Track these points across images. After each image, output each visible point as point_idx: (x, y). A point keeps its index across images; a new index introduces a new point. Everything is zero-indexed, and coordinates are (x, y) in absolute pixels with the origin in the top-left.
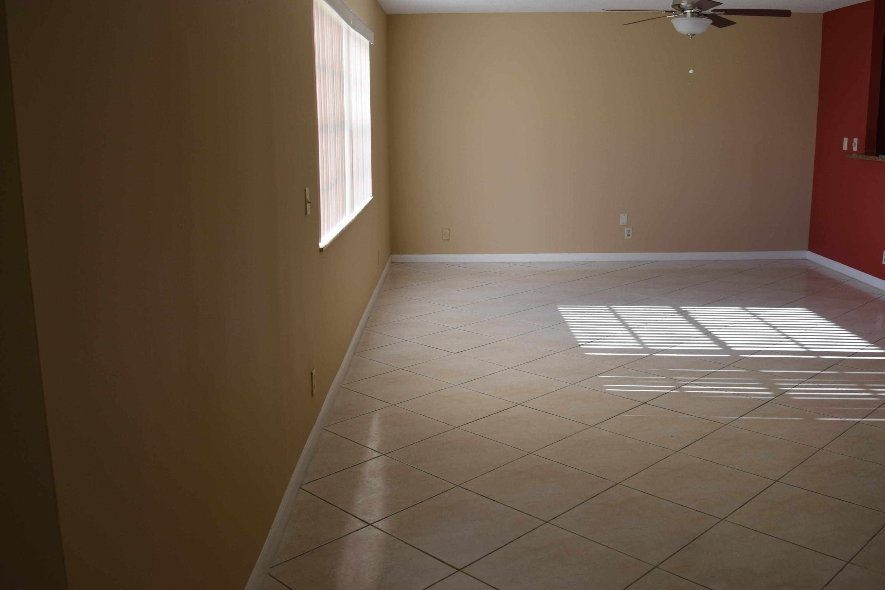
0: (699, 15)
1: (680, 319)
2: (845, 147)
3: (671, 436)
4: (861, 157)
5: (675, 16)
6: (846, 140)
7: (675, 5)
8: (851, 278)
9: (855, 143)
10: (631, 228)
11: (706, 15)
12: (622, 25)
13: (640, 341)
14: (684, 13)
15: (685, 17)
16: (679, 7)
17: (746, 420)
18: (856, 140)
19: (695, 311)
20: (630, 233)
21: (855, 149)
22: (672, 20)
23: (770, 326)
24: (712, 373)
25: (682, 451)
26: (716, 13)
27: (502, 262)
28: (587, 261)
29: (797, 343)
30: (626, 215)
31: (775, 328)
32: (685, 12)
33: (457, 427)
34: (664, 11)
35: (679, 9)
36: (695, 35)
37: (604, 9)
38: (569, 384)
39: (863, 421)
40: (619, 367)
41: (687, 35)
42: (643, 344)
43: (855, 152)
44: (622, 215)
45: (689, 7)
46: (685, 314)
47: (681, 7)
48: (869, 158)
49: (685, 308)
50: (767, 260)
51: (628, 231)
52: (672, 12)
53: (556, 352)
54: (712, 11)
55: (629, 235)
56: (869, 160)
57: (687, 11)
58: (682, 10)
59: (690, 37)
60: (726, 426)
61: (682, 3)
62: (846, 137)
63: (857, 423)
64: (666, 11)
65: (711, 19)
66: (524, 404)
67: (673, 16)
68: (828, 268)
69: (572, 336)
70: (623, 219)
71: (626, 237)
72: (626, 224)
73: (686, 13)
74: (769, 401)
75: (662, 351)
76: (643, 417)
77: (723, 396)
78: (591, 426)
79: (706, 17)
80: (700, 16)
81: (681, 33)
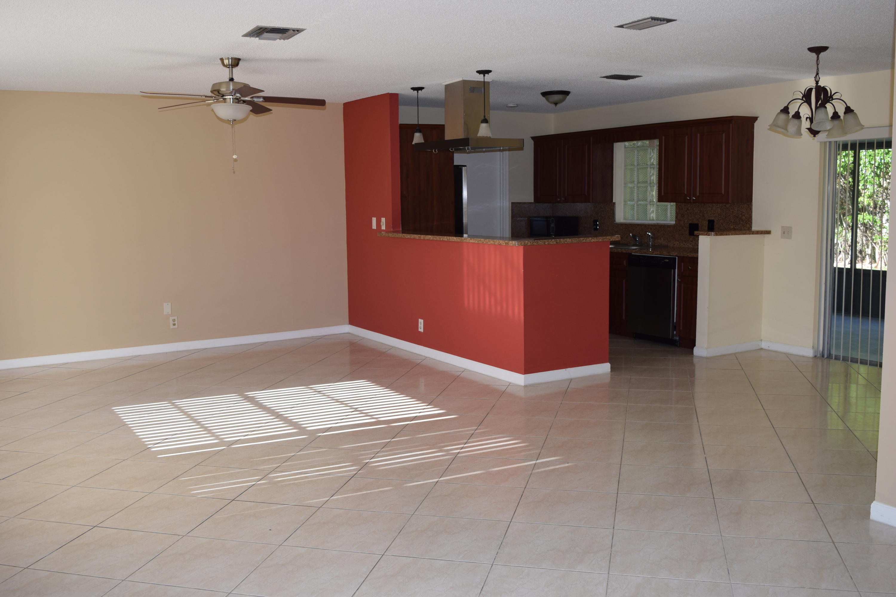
0: (237, 101)
1: (247, 405)
2: (374, 226)
3: (270, 530)
4: (390, 235)
5: (214, 102)
6: (374, 220)
7: (215, 90)
8: (391, 346)
9: (383, 222)
10: (177, 317)
11: (244, 102)
12: (159, 109)
13: (213, 434)
14: (223, 99)
15: (225, 102)
16: (218, 92)
17: (337, 499)
18: (383, 220)
19: (261, 396)
20: (176, 322)
21: (383, 228)
22: (212, 105)
23: (337, 401)
24: (292, 456)
25: (285, 544)
26: (255, 100)
27: (35, 366)
28: (132, 356)
29: (367, 415)
30: (170, 304)
31: (342, 403)
32: (224, 97)
33: (27, 568)
34: (204, 96)
35: (218, 94)
36: (236, 120)
37: (142, 91)
38: (146, 494)
39: (441, 480)
40: (196, 465)
41: (228, 120)
42: (217, 437)
43: (383, 230)
44: (165, 304)
45: (230, 93)
46: (252, 400)
47: (220, 92)
48: (398, 236)
49: (250, 394)
50: (313, 337)
51: (174, 320)
52: (212, 97)
53: (122, 461)
54: (251, 98)
55: (174, 325)
56: (398, 237)
57: (226, 97)
58: (221, 95)
59: (231, 123)
60: (321, 508)
61: (221, 89)
62: (375, 217)
63: (436, 483)
64: (206, 96)
65: (251, 106)
66: (100, 525)
67: (213, 101)
68: (370, 340)
69: (138, 439)
70: (167, 308)
71: (172, 327)
72: (170, 313)
73: (226, 98)
74: (353, 477)
75: (236, 442)
76: (236, 515)
77: (309, 478)
78: (184, 536)
79: (245, 104)
80: (239, 103)
81: (222, 118)
